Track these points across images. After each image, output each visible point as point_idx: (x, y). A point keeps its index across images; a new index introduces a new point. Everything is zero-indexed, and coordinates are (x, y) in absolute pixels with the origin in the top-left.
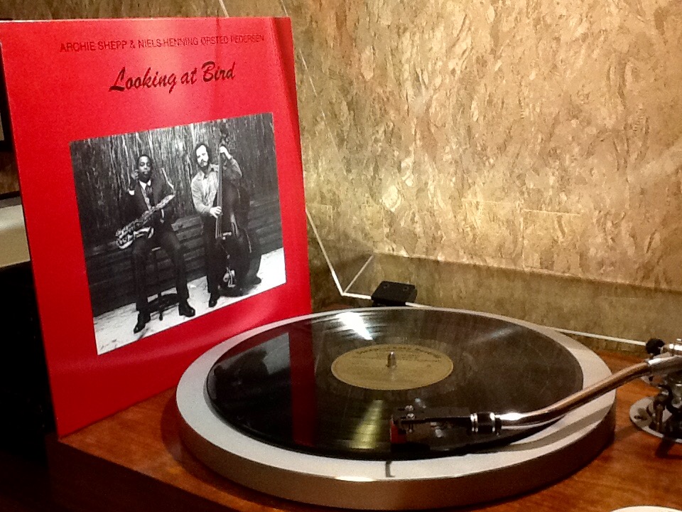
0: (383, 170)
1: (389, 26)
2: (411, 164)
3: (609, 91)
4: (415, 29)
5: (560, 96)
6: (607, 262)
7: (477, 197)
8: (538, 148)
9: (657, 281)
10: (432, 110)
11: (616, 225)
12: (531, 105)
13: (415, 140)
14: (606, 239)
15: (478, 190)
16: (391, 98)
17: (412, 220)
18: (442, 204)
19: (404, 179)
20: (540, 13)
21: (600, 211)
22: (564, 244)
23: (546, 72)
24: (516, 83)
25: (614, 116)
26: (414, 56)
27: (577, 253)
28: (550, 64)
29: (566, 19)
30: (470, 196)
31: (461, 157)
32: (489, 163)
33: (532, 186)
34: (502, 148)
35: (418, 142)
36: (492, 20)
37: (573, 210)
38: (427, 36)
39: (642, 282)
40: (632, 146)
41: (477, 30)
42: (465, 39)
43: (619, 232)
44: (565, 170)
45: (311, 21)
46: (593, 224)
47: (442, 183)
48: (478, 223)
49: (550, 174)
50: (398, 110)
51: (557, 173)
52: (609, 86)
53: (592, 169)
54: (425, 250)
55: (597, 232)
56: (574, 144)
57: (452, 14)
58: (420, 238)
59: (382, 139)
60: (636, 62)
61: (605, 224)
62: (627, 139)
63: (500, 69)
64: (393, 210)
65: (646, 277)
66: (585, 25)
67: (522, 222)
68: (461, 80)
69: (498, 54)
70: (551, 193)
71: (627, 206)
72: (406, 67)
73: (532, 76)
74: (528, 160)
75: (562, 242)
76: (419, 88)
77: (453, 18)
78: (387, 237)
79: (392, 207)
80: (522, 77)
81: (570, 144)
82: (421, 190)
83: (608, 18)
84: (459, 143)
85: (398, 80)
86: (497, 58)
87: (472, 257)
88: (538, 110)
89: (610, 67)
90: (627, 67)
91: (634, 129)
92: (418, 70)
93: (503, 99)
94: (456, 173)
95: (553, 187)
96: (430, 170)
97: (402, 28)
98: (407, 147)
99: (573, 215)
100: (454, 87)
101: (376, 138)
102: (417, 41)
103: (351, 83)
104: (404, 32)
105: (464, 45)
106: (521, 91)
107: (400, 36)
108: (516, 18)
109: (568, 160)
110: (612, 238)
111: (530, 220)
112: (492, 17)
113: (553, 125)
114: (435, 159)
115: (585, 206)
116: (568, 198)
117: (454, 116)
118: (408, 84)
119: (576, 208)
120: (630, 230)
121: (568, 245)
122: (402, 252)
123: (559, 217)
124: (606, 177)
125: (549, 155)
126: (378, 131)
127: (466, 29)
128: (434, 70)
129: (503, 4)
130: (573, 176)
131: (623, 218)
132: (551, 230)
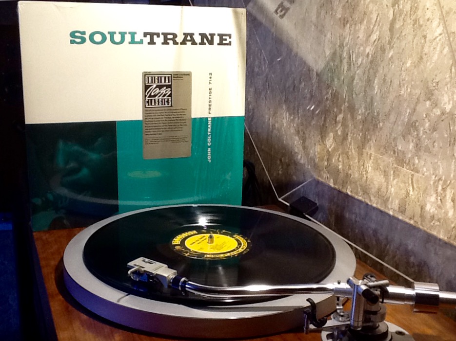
0: (328, 120)
1: (340, 19)
2: (341, 119)
3: (450, 81)
4: (352, 22)
5: (422, 81)
6: (436, 217)
7: (371, 150)
8: (407, 120)
10: (355, 82)
11: (444, 189)
12: (406, 86)
13: (345, 102)
14: (437, 199)
15: (372, 144)
16: (336, 70)
17: (338, 159)
18: (353, 151)
19: (337, 129)
20: (417, 16)
21: (436, 176)
22: (413, 197)
23: (416, 62)
24: (399, 67)
25: (451, 102)
26: (350, 41)
27: (419, 205)
28: (419, 56)
29: (431, 22)
30: (367, 148)
31: (366, 118)
32: (380, 126)
33: (400, 148)
34: (387, 116)
36: (391, 19)
37: (420, 172)
38: (357, 28)
39: (454, 240)
41: (382, 25)
42: (376, 32)
43: (445, 196)
44: (419, 140)
45: (306, 12)
46: (431, 185)
47: (355, 135)
48: (370, 169)
49: (411, 140)
50: (339, 79)
51: (414, 141)
52: (451, 77)
53: (434, 142)
54: (342, 182)
55: (432, 193)
56: (426, 120)
57: (371, 13)
58: (340, 172)
59: (330, 98)
61: (437, 187)
63: (392, 57)
64: (330, 150)
67: (392, 173)
68: (371, 62)
69: (392, 44)
70: (410, 156)
71: (452, 175)
72: (346, 48)
73: (408, 64)
74: (400, 128)
75: (412, 195)
76: (350, 65)
77: (372, 16)
78: (326, 168)
79: (330, 147)
80: (403, 64)
81: (424, 120)
82: (345, 138)
84: (366, 108)
85: (341, 57)
86: (391, 48)
87: (364, 194)
88: (409, 90)
92: (351, 52)
93: (391, 79)
94: (362, 130)
95: (411, 151)
96: (350, 125)
97: (346, 20)
98: (341, 106)
99: (420, 175)
100: (367, 67)
101: (327, 97)
102: (352, 32)
103: (319, 57)
104: (347, 24)
105: (374, 37)
106: (401, 74)
107: (344, 26)
108: (404, 18)
109: (421, 132)
110: (441, 199)
111: (396, 174)
112: (391, 16)
113: (416, 103)
114: (353, 118)
115: (428, 170)
116: (419, 162)
117: (365, 88)
118: (345, 61)
119: (423, 170)
120: (452, 195)
121: (415, 198)
122: (332, 180)
123: (412, 175)
124: (442, 150)
125: (412, 126)
126: (328, 93)
127: (377, 24)
128: (359, 53)
129: (398, 6)
130: (423, 145)
131: (449, 185)
132: (407, 184)
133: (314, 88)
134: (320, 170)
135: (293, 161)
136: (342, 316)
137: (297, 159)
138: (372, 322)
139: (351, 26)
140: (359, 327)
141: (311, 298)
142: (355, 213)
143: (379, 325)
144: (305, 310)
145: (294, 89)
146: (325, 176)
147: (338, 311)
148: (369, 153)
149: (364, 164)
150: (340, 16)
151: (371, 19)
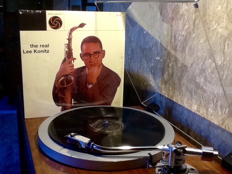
0: (165, 66)
1: (171, 17)
2: (171, 65)
3: (220, 51)
4: (176, 19)
5: (207, 49)
6: (213, 115)
8: (200, 68)
9: (225, 127)
10: (177, 48)
11: (217, 102)
12: (200, 51)
15: (185, 78)
17: (170, 84)
18: (176, 81)
19: (169, 70)
20: (206, 18)
21: (213, 95)
22: (203, 105)
23: (205, 40)
24: (197, 42)
25: (221, 61)
26: (175, 28)
27: (206, 108)
29: (212, 22)
30: (183, 80)
31: (182, 66)
32: (188, 70)
33: (197, 81)
34: (192, 65)
35: (173, 58)
37: (207, 93)
38: (178, 22)
39: (221, 125)
40: (225, 73)
41: (190, 22)
42: (187, 25)
43: (217, 104)
44: (206, 77)
45: (155, 13)
46: (211, 99)
47: (177, 74)
48: (184, 90)
49: (202, 78)
50: (170, 46)
51: (204, 78)
52: (221, 49)
53: (213, 79)
54: (171, 96)
55: (212, 103)
56: (209, 68)
57: (185, 16)
58: (171, 91)
59: (166, 55)
60: (229, 41)
61: (214, 101)
62: (223, 70)
63: (194, 36)
64: (166, 80)
65: (223, 124)
66: (217, 25)
67: (194, 93)
68: (185, 39)
69: (194, 31)
70: (202, 85)
71: (220, 95)
72: (173, 32)
73: (201, 41)
74: (198, 71)
75: (202, 104)
76: (175, 40)
77: (185, 17)
78: (164, 89)
80: (199, 41)
81: (208, 68)
82: (173, 75)
83: (223, 23)
86: (194, 33)
87: (181, 102)
88: (202, 54)
89: (222, 42)
90: (226, 43)
91: (226, 67)
92: (176, 33)
93: (194, 47)
94: (181, 71)
95: (202, 83)
97: (173, 18)
98: (171, 59)
100: (183, 41)
101: (165, 55)
102: (176, 24)
103: (161, 35)
104: (174, 20)
105: (186, 27)
106: (198, 46)
107: (173, 21)
108: (200, 19)
109: (207, 74)
110: (215, 106)
111: (196, 93)
112: (194, 18)
113: (205, 60)
114: (177, 65)
115: (210, 92)
116: (206, 88)
117: (182, 51)
118: (173, 38)
119: (207, 92)
120: (220, 105)
121: (204, 105)
122: (167, 95)
123: (203, 94)
124: (216, 83)
125: (203, 71)
126: (165, 53)
127: (187, 21)
128: (179, 34)
129: (197, 14)
130: (208, 80)
131: (219, 100)
132: (200, 98)
133: (159, 50)
134: (161, 89)
135: (149, 84)
136: (165, 161)
137: (151, 84)
138: (179, 164)
139: (176, 21)
140: (172, 167)
141: (150, 153)
142: (177, 111)
143: (182, 166)
144: (147, 158)
145: (149, 49)
146: (164, 92)
147: (163, 159)
148: (184, 83)
149: (181, 87)
150: (171, 16)
151: (185, 18)
